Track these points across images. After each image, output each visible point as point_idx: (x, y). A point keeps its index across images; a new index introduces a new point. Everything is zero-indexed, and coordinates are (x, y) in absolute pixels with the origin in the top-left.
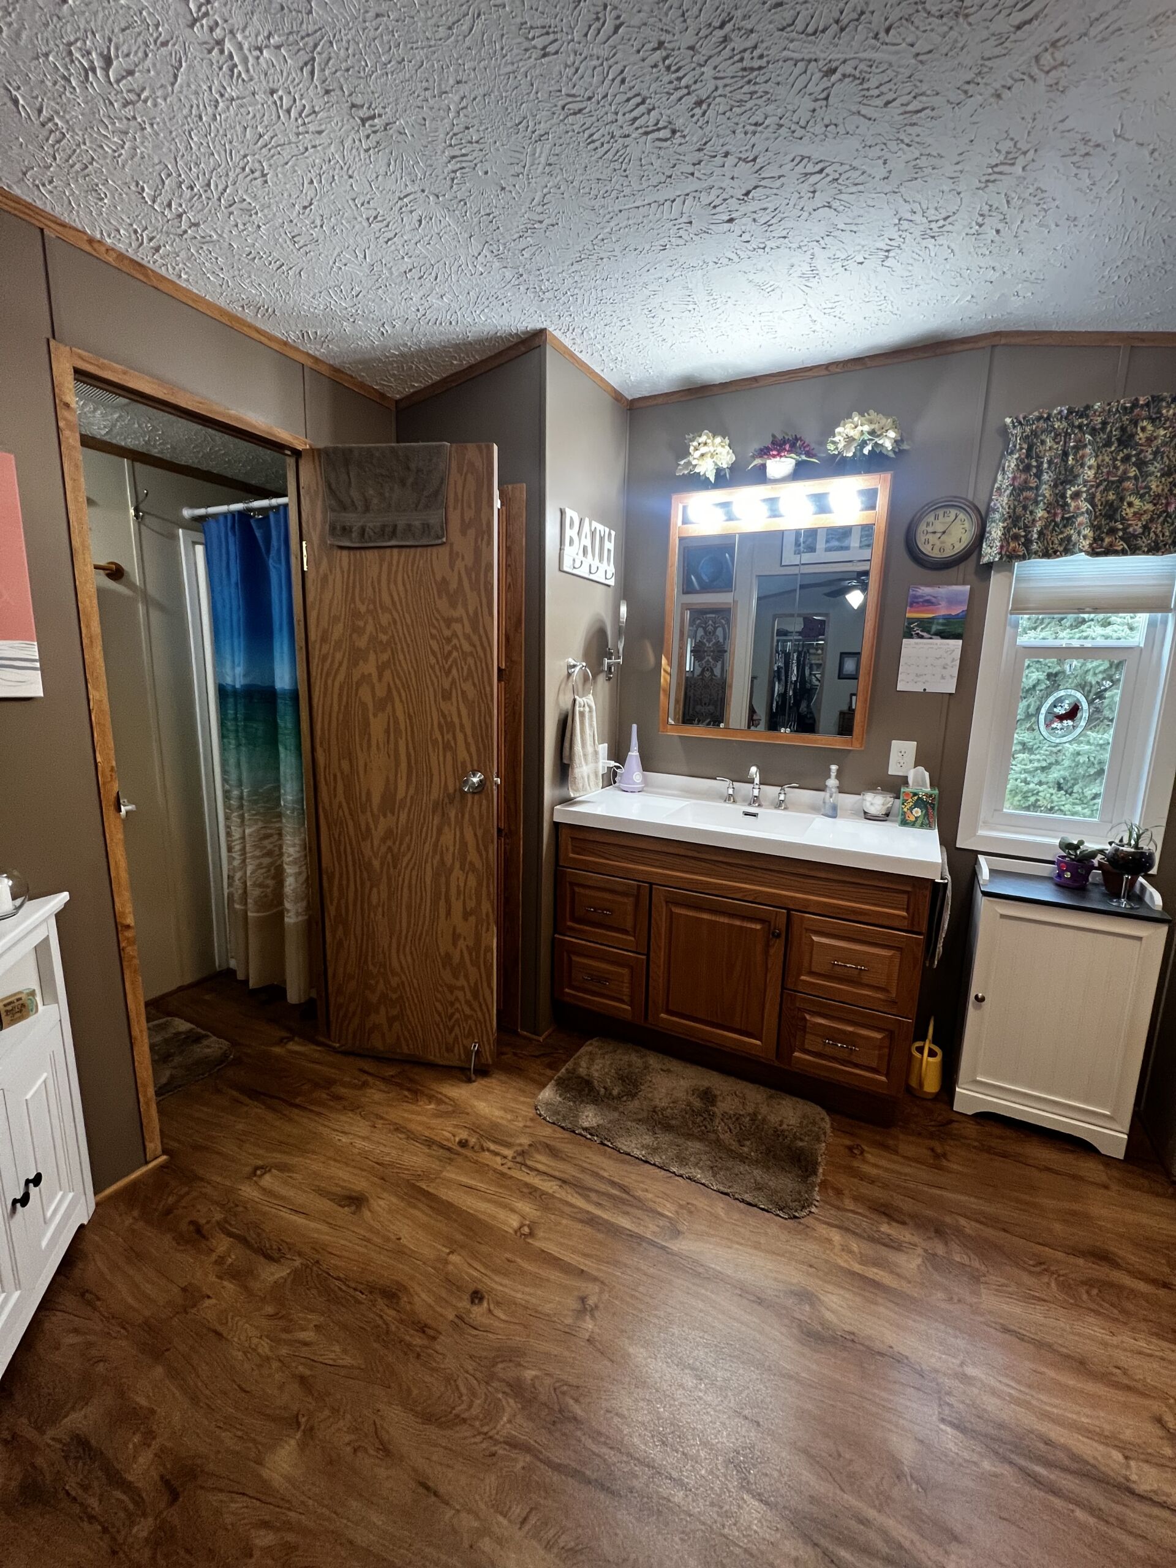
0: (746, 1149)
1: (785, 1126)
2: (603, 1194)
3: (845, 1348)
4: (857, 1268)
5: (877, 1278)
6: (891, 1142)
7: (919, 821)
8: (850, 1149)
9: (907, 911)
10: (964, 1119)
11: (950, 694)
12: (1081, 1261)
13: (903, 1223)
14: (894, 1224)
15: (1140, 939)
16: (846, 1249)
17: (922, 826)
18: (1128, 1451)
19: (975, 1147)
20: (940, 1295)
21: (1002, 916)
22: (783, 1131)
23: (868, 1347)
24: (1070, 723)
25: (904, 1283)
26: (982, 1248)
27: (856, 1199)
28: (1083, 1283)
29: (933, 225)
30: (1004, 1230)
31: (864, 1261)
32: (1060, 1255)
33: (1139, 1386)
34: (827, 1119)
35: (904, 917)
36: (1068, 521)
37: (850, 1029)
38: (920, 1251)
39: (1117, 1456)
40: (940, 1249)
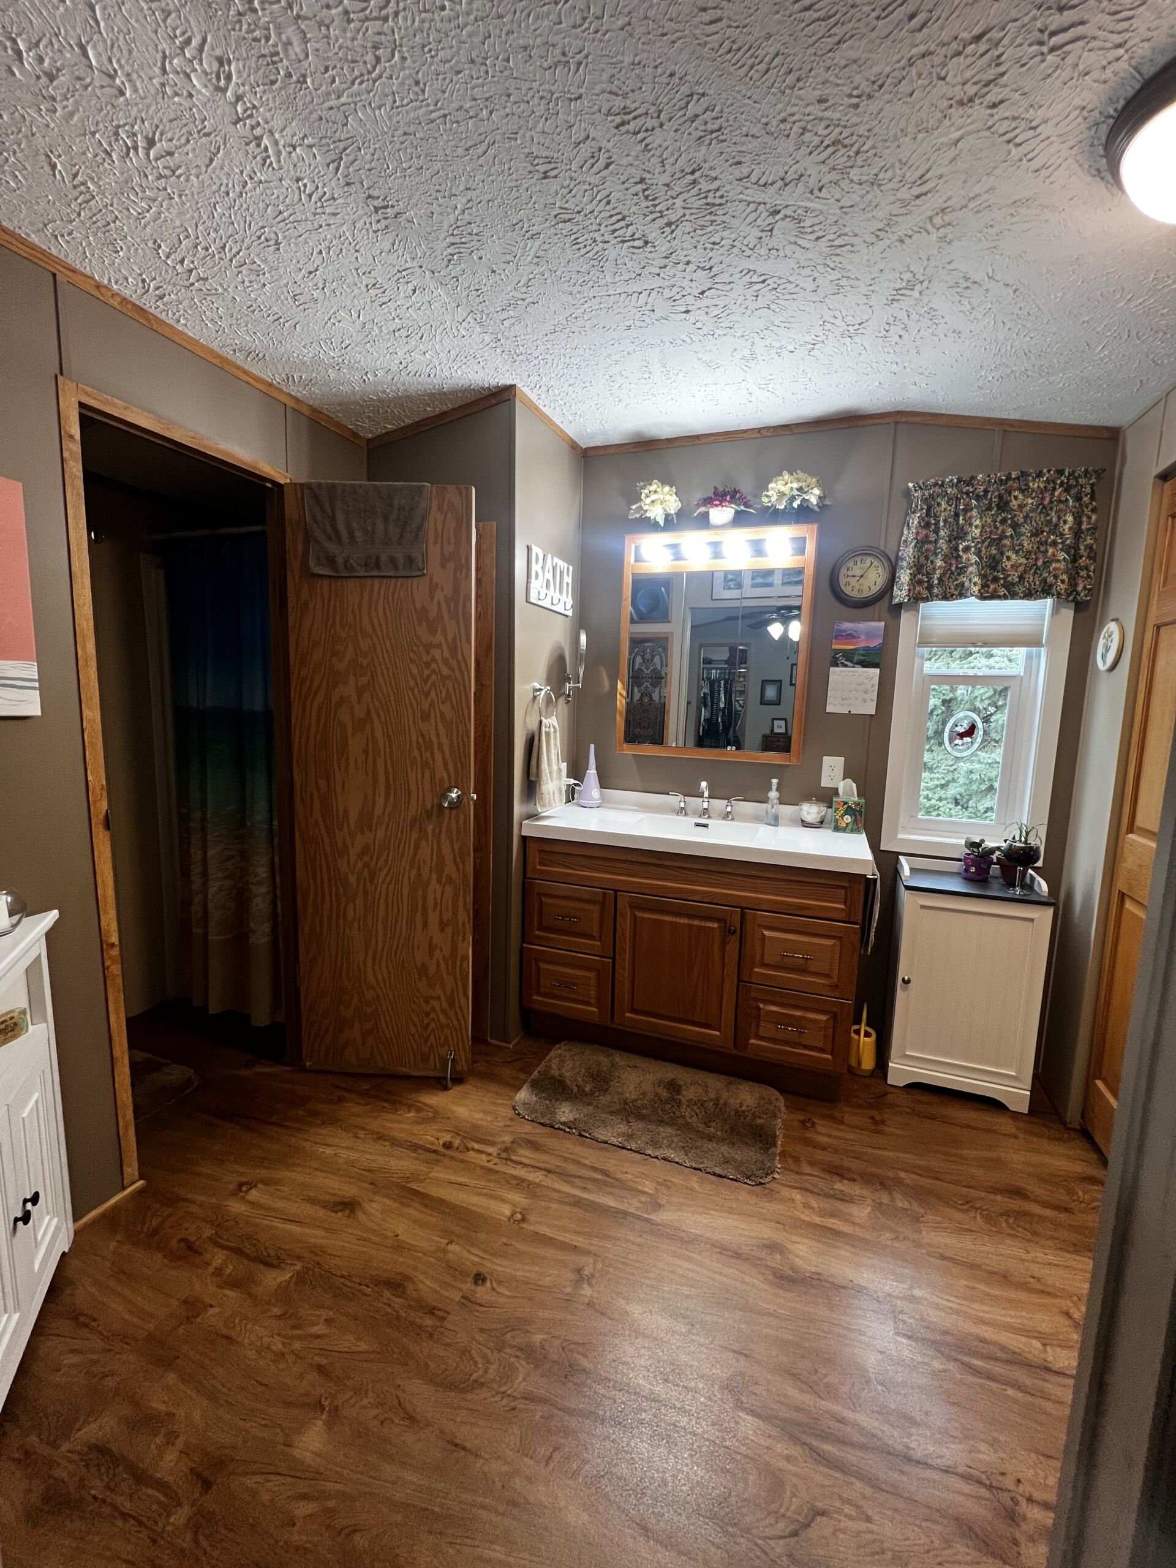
0: (712, 1130)
1: (744, 1108)
2: (588, 1179)
3: (813, 1287)
4: (817, 1220)
5: (834, 1227)
6: (837, 1114)
7: (850, 827)
8: (803, 1122)
9: (845, 903)
10: (896, 1091)
11: (871, 715)
12: (999, 1198)
13: (854, 1180)
14: (845, 1181)
15: (1032, 920)
16: (807, 1206)
17: (852, 831)
18: (1046, 1340)
19: (907, 1113)
20: (888, 1235)
21: (922, 907)
22: (743, 1112)
23: (832, 1283)
24: (968, 739)
25: (857, 1229)
26: (919, 1194)
27: (812, 1164)
28: (1002, 1215)
29: (850, 328)
30: (937, 1179)
31: (823, 1214)
32: (983, 1194)
33: (1050, 1290)
34: (781, 1099)
35: (842, 910)
36: (962, 571)
37: (798, 1013)
38: (869, 1201)
39: (1037, 1344)
40: (885, 1198)
